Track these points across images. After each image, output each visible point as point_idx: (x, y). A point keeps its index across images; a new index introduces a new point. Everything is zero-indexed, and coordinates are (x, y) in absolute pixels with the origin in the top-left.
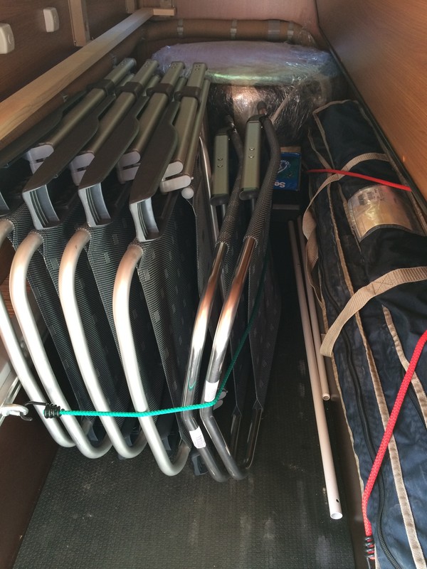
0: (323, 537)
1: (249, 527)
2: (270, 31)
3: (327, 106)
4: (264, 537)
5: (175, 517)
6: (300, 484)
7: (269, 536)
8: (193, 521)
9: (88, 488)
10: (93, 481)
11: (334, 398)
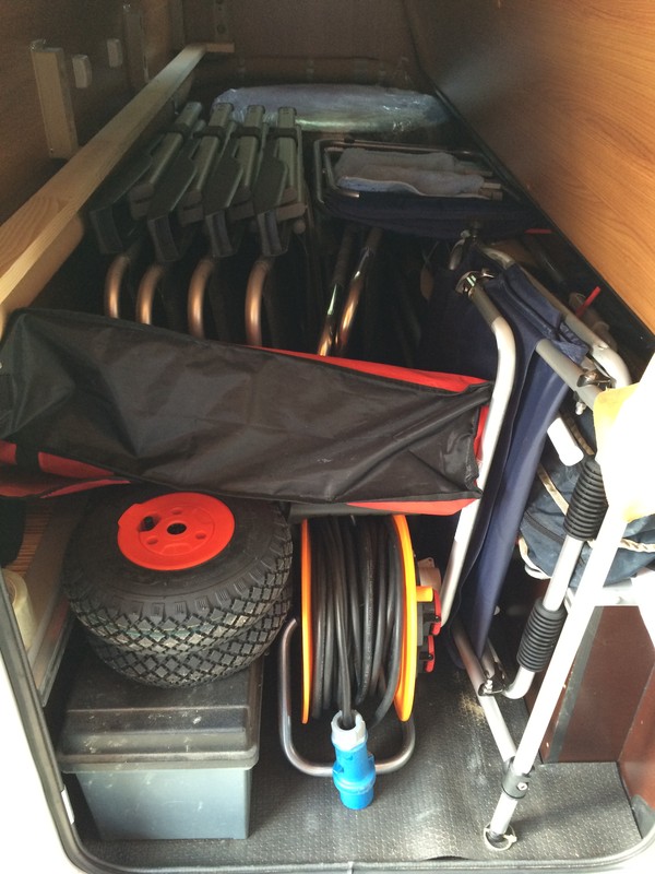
2: (356, 71)
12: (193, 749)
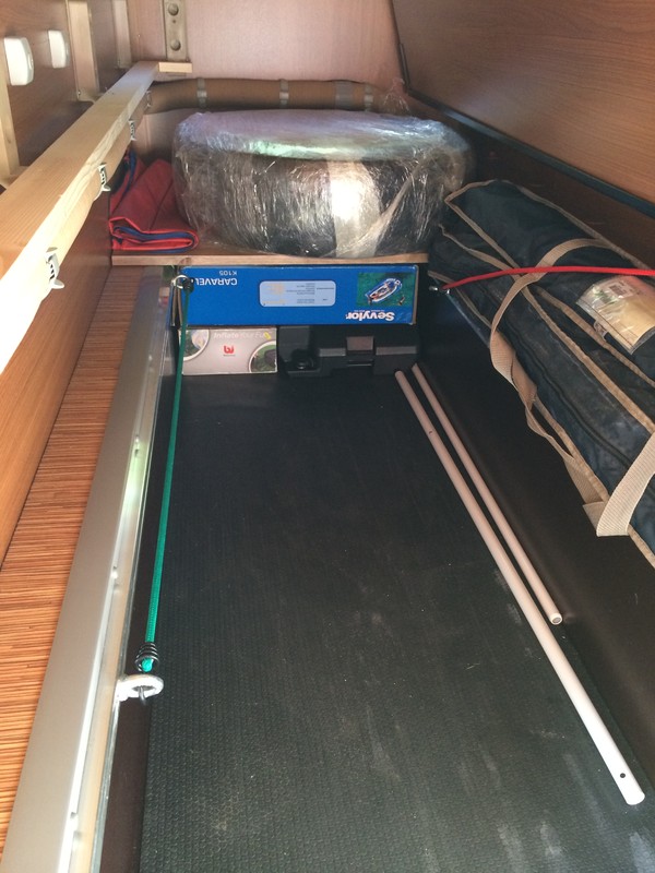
0: (636, 834)
1: (517, 843)
2: (338, 97)
3: (463, 190)
4: (547, 853)
5: (392, 850)
6: (569, 758)
7: (553, 851)
8: (423, 852)
9: (225, 828)
10: (229, 816)
11: (569, 619)
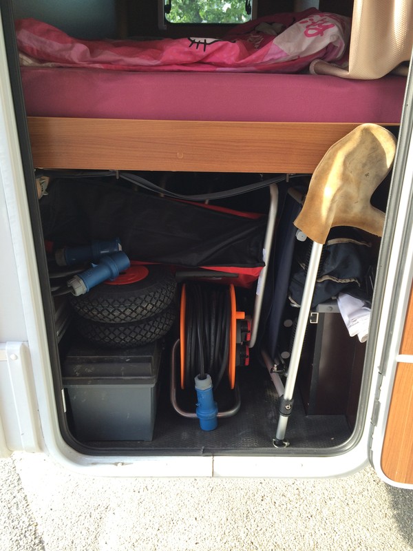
12: (125, 375)
